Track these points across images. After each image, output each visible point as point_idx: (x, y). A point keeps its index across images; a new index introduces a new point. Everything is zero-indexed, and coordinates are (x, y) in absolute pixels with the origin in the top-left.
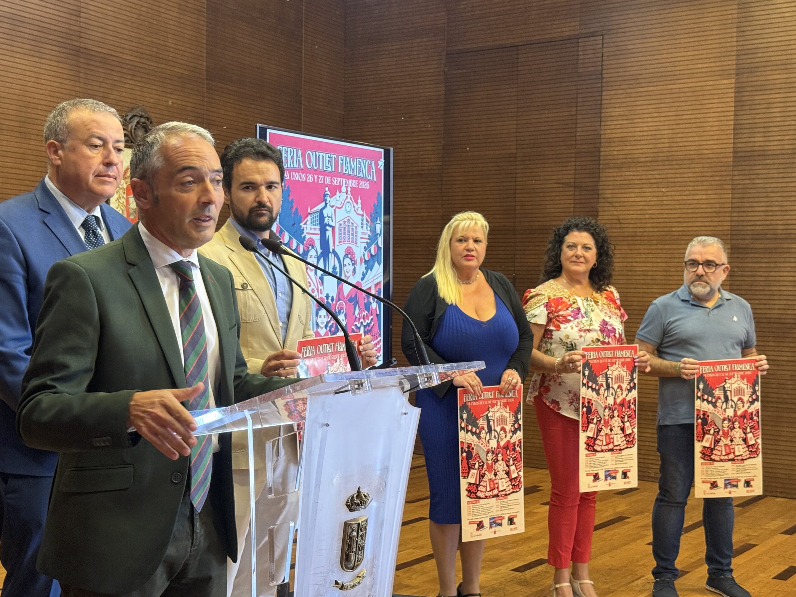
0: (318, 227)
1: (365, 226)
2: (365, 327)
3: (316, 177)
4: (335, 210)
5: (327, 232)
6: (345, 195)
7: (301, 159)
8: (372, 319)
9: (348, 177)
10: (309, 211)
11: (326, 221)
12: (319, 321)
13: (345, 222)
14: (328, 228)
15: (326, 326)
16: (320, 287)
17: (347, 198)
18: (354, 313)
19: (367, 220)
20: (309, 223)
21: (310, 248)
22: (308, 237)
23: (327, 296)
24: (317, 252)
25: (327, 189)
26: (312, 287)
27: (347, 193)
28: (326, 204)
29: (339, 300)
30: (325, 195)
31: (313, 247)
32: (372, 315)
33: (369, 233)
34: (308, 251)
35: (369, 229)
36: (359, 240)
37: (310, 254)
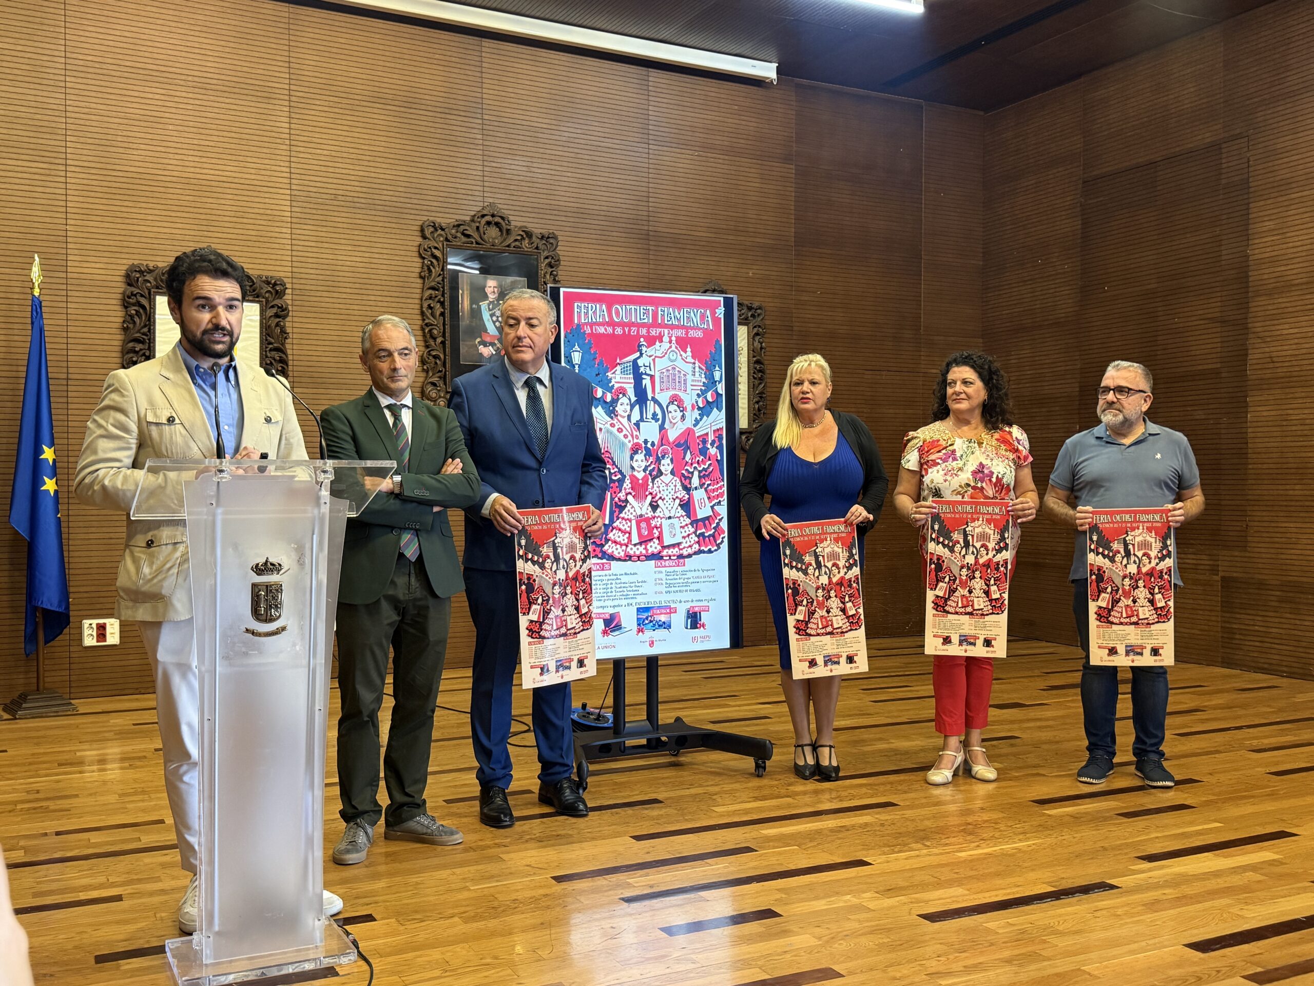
0: (632, 376)
1: (697, 374)
2: (700, 472)
3: (627, 329)
4: (654, 360)
5: (644, 382)
6: (669, 345)
7: (605, 313)
8: (710, 465)
9: (672, 327)
10: (618, 361)
11: (642, 370)
12: (635, 465)
13: (668, 371)
14: (644, 376)
15: (644, 470)
16: (635, 433)
17: (671, 347)
18: (684, 458)
19: (700, 368)
20: (618, 372)
21: (621, 396)
22: (616, 386)
23: (646, 442)
24: (630, 399)
25: (642, 340)
26: (625, 432)
27: (670, 342)
28: (641, 354)
29: (662, 445)
30: (640, 346)
31: (624, 395)
32: (709, 459)
33: (704, 380)
34: (618, 399)
35: (703, 376)
36: (689, 388)
37: (620, 402)
